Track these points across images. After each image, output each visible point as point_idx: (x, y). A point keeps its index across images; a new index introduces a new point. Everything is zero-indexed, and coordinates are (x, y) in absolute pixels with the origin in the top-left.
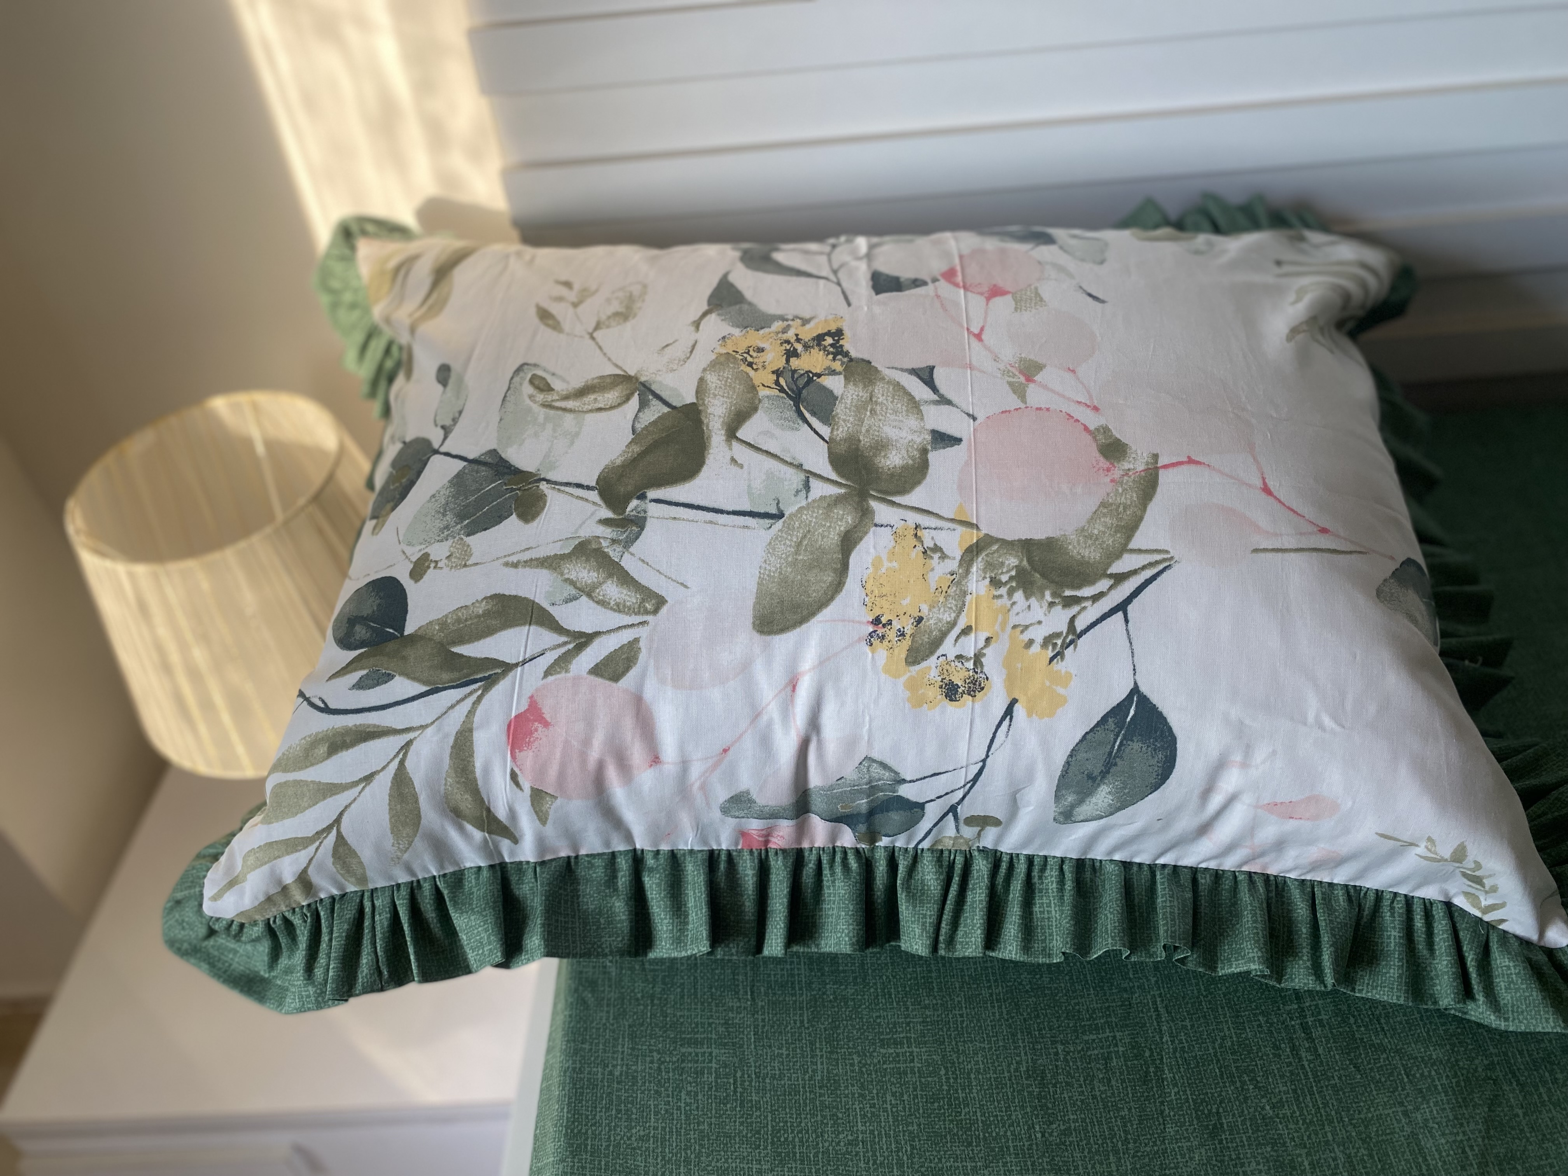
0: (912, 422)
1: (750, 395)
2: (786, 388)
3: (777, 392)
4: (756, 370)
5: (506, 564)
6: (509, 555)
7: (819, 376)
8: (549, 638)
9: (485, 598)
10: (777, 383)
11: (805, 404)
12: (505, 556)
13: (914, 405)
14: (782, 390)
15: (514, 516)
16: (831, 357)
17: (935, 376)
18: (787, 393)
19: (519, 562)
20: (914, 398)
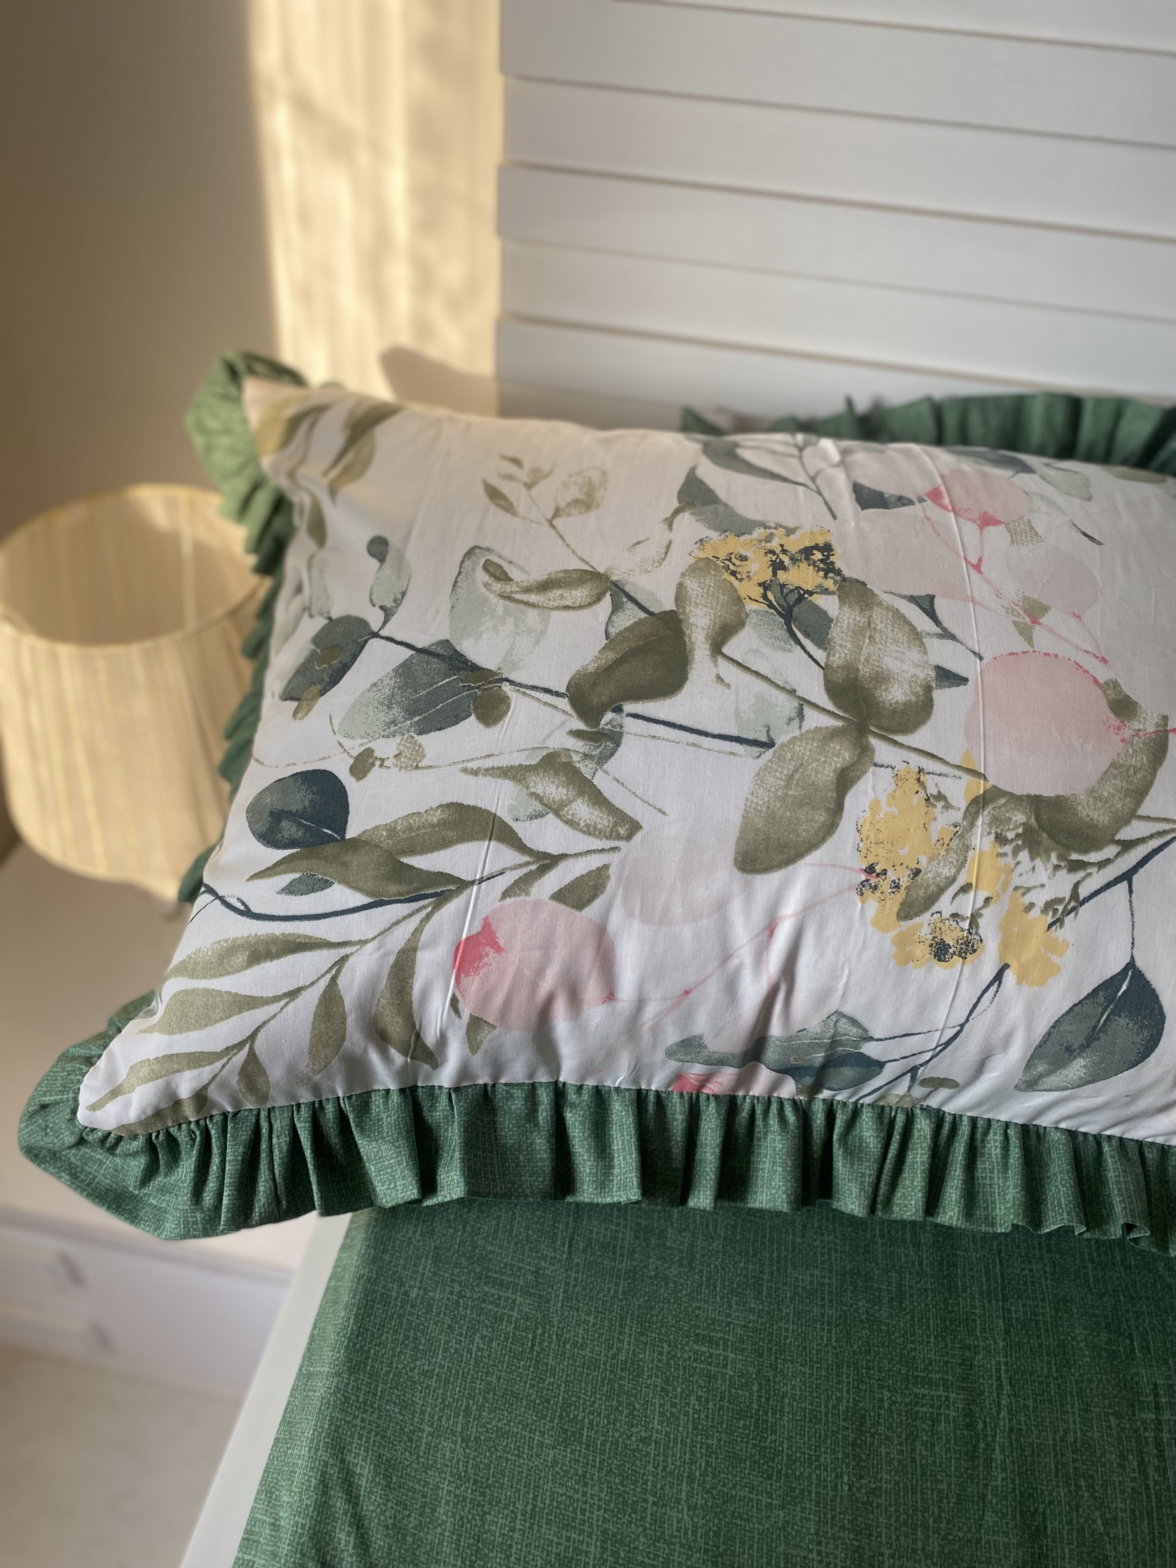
0: (914, 655)
1: (735, 608)
2: (775, 603)
3: (766, 608)
4: (741, 580)
5: (465, 770)
6: (468, 761)
7: (811, 593)
8: (509, 856)
9: (441, 806)
10: (765, 597)
11: (797, 623)
12: (463, 761)
13: (917, 637)
14: (771, 605)
15: (473, 718)
16: (822, 574)
17: (936, 607)
18: (776, 609)
19: (479, 769)
20: (915, 628)
